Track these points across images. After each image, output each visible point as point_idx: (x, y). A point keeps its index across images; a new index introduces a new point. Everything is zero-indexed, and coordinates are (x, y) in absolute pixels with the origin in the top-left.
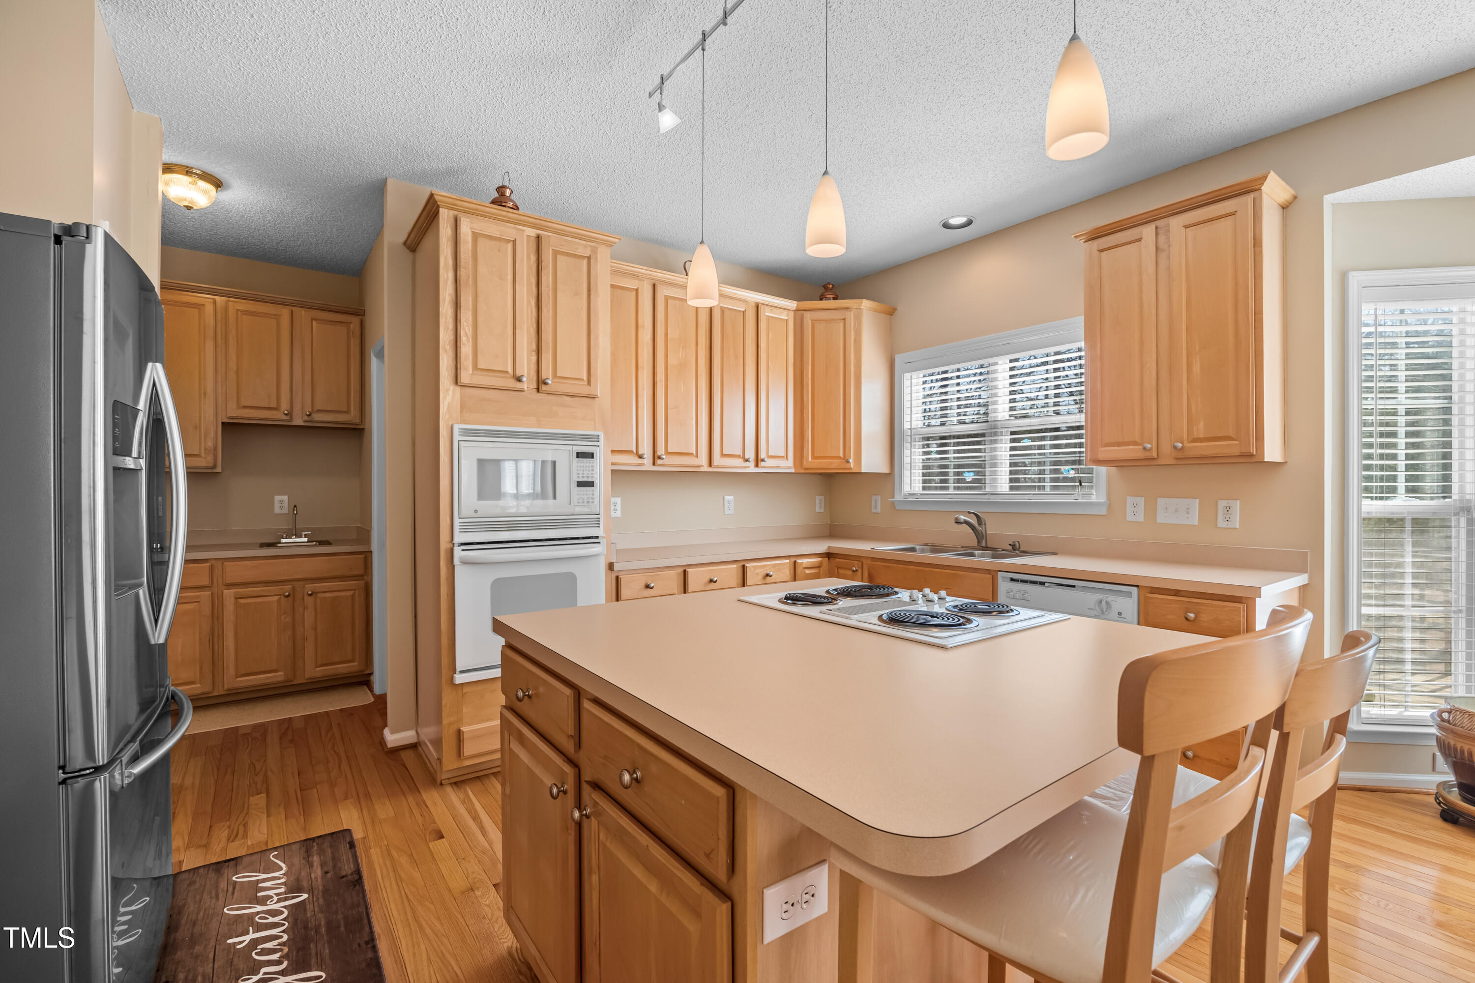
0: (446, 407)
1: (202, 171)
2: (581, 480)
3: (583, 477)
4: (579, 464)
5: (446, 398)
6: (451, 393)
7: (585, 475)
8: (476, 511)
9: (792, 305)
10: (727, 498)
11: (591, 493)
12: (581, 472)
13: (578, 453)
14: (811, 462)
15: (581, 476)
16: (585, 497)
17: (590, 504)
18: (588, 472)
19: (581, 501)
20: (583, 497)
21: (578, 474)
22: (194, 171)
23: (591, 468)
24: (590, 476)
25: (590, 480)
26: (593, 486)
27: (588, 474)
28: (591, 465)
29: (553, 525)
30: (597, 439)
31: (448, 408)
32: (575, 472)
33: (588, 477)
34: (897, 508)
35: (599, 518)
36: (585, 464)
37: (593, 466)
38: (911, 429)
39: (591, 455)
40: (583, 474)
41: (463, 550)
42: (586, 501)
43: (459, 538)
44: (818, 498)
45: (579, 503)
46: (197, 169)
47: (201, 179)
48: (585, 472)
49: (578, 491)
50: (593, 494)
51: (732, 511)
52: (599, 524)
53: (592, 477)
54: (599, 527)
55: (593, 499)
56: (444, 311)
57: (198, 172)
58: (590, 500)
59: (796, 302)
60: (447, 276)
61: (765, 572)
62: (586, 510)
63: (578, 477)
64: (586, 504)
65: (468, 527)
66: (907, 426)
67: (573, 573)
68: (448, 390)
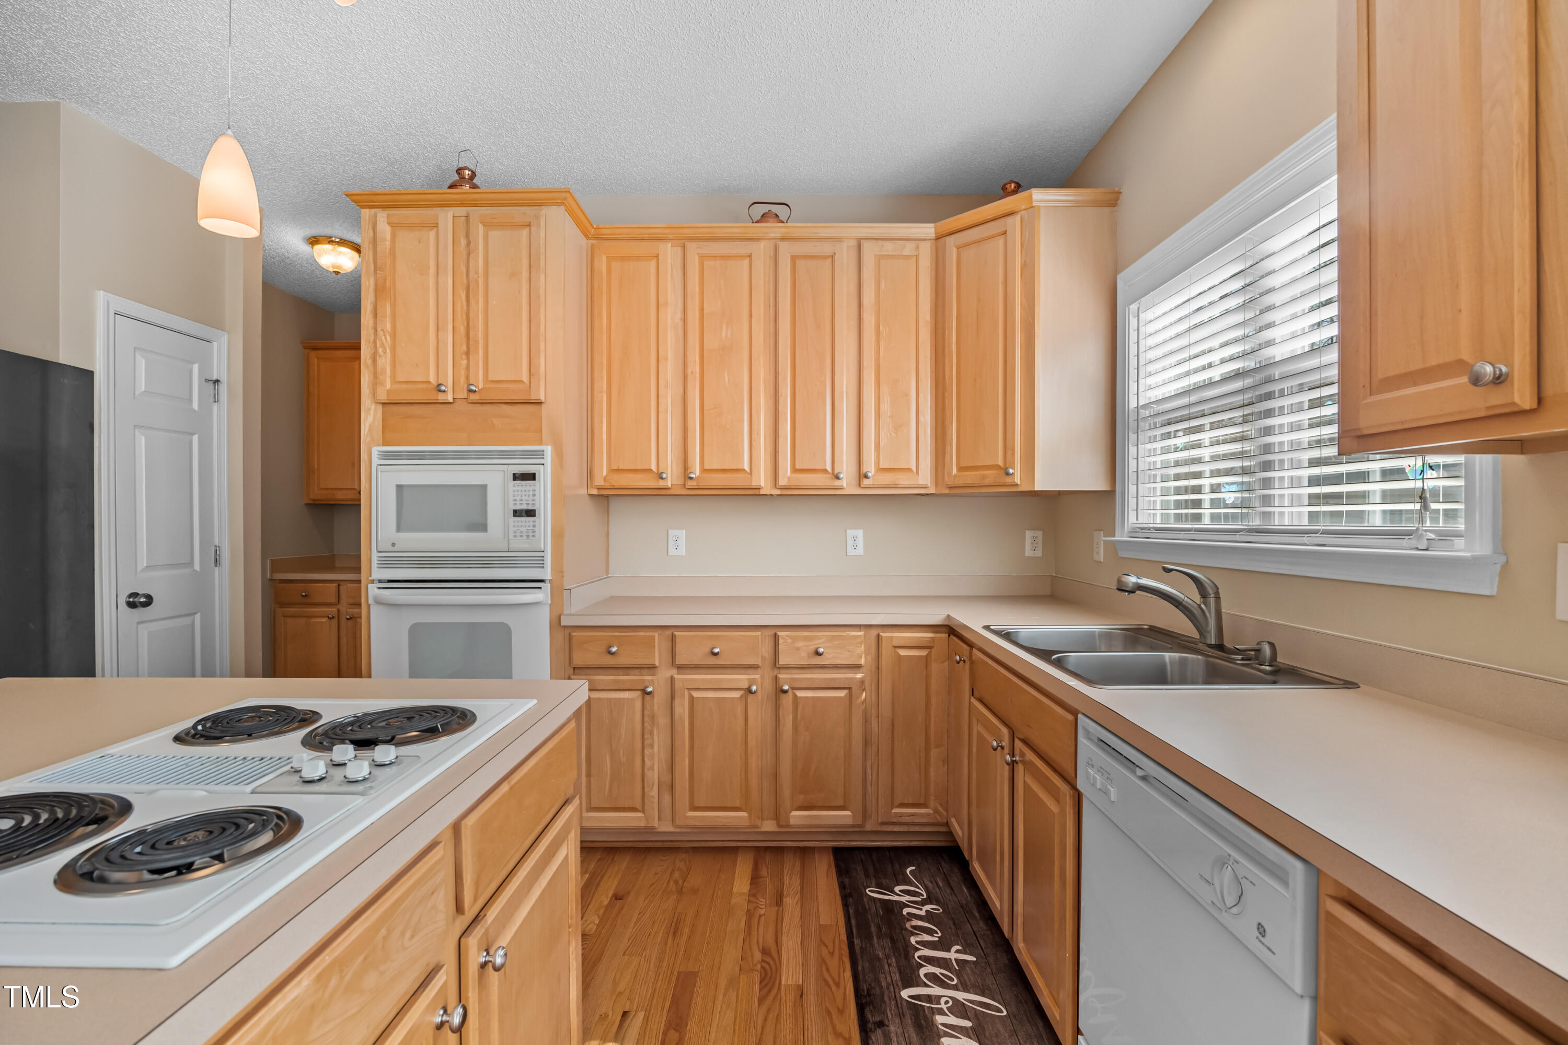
0: (367, 429)
1: (341, 239)
2: (518, 507)
3: (521, 504)
4: (516, 488)
5: (367, 418)
6: (372, 412)
7: (524, 502)
8: (394, 545)
9: (928, 230)
10: (851, 533)
11: (531, 524)
12: (518, 498)
13: (514, 474)
14: (955, 476)
15: (518, 502)
16: (524, 529)
17: (531, 538)
18: (527, 498)
19: (518, 534)
20: (521, 529)
21: (515, 500)
22: (334, 239)
23: (531, 493)
24: (531, 502)
25: (530, 507)
26: (534, 515)
27: (527, 500)
28: (531, 488)
29: (486, 563)
30: (540, 454)
31: (369, 429)
32: (511, 498)
33: (528, 504)
34: (1120, 556)
35: (543, 557)
36: (523, 488)
37: (534, 491)
38: (1137, 407)
39: (532, 477)
40: (521, 500)
41: (379, 588)
42: (524, 534)
43: (378, 573)
44: (1029, 534)
45: (515, 536)
46: (335, 238)
47: (340, 245)
48: (524, 498)
49: (514, 522)
50: (534, 526)
51: (860, 551)
52: (543, 564)
53: (533, 504)
54: (543, 567)
55: (534, 532)
56: (366, 322)
57: (337, 240)
58: (531, 534)
59: (932, 225)
60: (369, 284)
61: (813, 648)
62: (525, 546)
63: (515, 504)
64: (525, 538)
65: (387, 563)
66: (1133, 404)
67: (506, 625)
68: (369, 409)
